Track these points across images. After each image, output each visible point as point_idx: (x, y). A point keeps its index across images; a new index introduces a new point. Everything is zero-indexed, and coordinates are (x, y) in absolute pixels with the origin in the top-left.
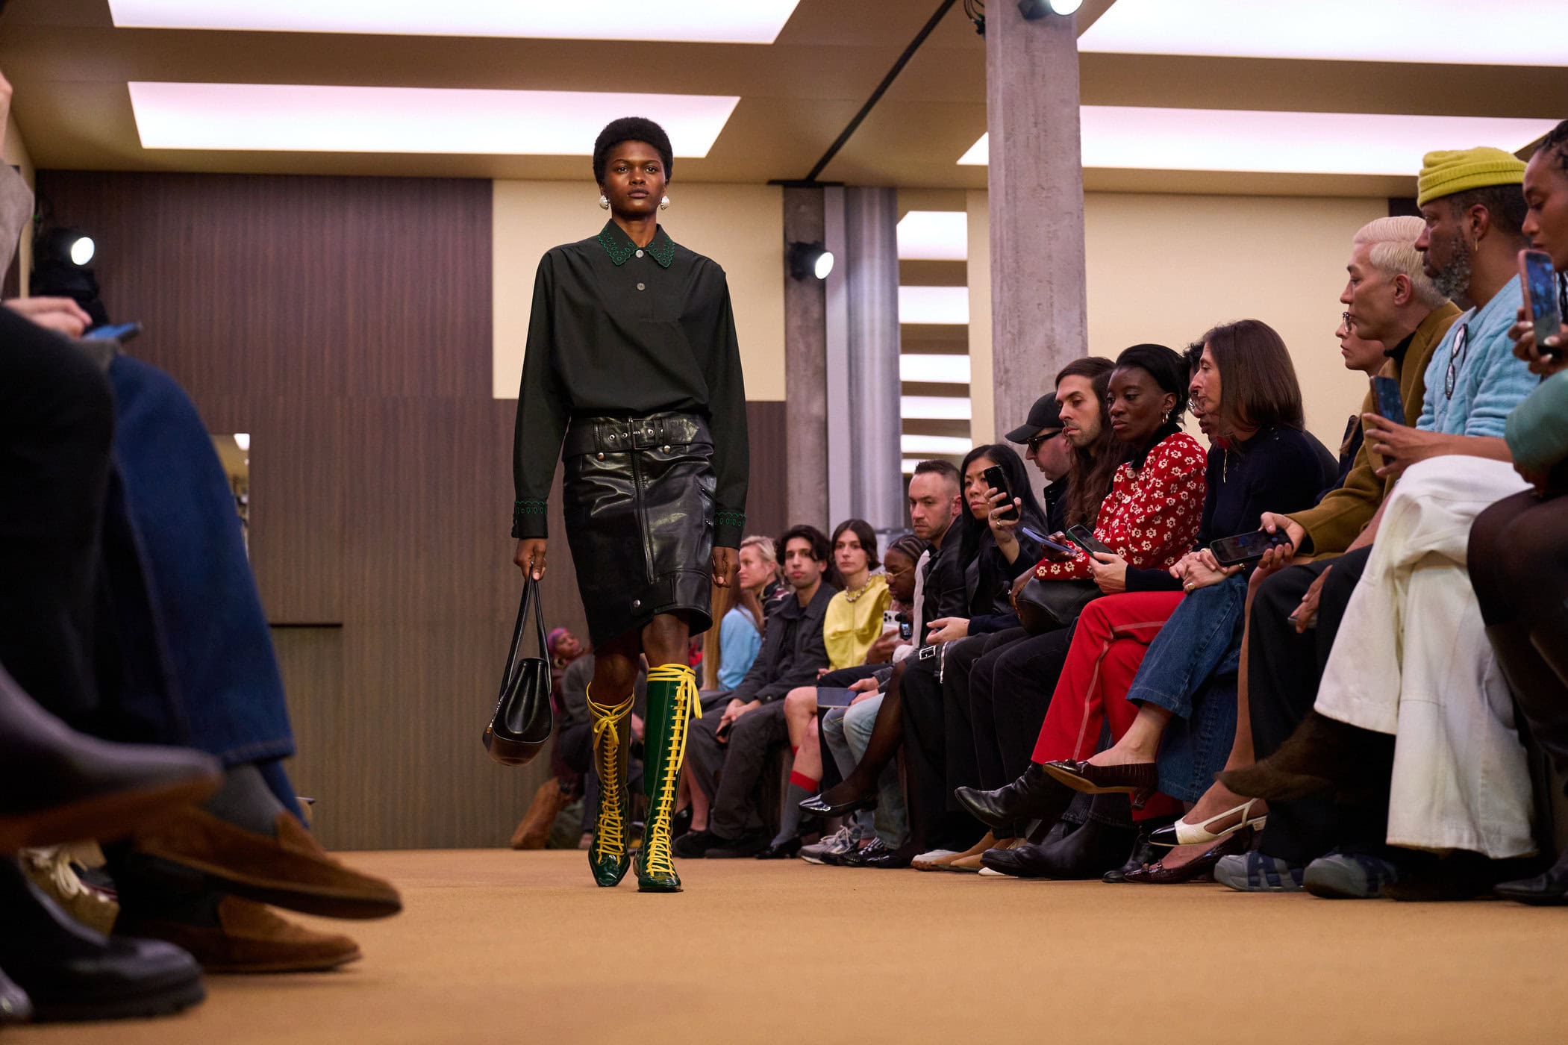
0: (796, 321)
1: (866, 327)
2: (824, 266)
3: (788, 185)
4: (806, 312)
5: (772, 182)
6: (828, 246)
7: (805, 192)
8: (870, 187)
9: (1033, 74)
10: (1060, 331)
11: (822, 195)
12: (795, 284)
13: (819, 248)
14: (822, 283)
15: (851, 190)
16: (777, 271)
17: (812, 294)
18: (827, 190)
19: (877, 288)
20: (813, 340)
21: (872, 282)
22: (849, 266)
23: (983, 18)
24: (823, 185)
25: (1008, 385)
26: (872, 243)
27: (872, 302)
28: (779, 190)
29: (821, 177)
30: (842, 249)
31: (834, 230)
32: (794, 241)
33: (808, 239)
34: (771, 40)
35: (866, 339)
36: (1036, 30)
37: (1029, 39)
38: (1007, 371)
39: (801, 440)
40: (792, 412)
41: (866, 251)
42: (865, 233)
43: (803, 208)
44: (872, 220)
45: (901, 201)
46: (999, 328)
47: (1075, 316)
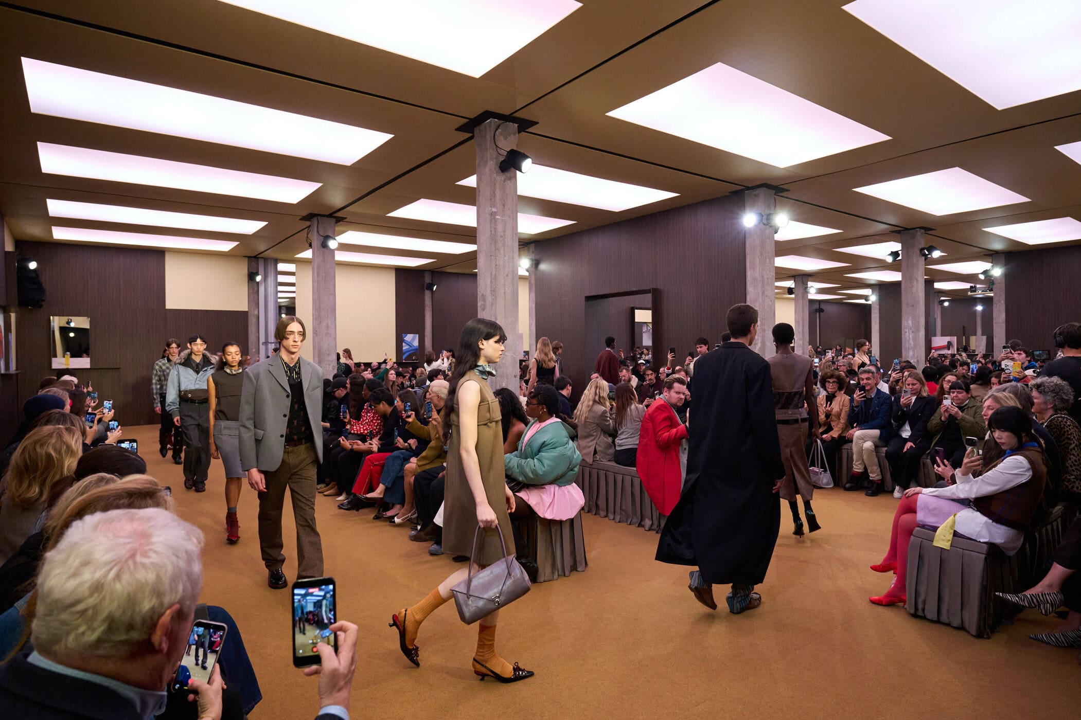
0: (251, 291)
1: (269, 293)
2: (259, 278)
3: (249, 257)
4: (253, 289)
5: (244, 256)
6: (260, 273)
7: (253, 259)
8: (271, 259)
9: (324, 261)
10: (330, 323)
11: (258, 260)
12: (250, 281)
13: (257, 274)
14: (258, 283)
15: (266, 260)
16: (246, 279)
17: (255, 285)
18: (259, 259)
19: (272, 284)
20: (256, 297)
21: (271, 282)
22: (265, 278)
23: (311, 243)
24: (258, 258)
25: (317, 335)
26: (271, 272)
27: (271, 287)
28: (246, 259)
29: (258, 256)
30: (263, 273)
31: (261, 270)
32: (250, 271)
33: (254, 272)
34: (251, 234)
35: (269, 296)
36: (325, 250)
37: (323, 253)
38: (316, 331)
39: (252, 320)
40: (249, 314)
41: (269, 274)
42: (269, 269)
43: (253, 263)
44: (271, 267)
45: (278, 261)
46: (314, 320)
47: (333, 319)
